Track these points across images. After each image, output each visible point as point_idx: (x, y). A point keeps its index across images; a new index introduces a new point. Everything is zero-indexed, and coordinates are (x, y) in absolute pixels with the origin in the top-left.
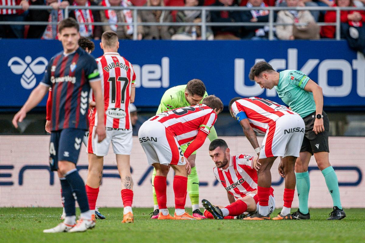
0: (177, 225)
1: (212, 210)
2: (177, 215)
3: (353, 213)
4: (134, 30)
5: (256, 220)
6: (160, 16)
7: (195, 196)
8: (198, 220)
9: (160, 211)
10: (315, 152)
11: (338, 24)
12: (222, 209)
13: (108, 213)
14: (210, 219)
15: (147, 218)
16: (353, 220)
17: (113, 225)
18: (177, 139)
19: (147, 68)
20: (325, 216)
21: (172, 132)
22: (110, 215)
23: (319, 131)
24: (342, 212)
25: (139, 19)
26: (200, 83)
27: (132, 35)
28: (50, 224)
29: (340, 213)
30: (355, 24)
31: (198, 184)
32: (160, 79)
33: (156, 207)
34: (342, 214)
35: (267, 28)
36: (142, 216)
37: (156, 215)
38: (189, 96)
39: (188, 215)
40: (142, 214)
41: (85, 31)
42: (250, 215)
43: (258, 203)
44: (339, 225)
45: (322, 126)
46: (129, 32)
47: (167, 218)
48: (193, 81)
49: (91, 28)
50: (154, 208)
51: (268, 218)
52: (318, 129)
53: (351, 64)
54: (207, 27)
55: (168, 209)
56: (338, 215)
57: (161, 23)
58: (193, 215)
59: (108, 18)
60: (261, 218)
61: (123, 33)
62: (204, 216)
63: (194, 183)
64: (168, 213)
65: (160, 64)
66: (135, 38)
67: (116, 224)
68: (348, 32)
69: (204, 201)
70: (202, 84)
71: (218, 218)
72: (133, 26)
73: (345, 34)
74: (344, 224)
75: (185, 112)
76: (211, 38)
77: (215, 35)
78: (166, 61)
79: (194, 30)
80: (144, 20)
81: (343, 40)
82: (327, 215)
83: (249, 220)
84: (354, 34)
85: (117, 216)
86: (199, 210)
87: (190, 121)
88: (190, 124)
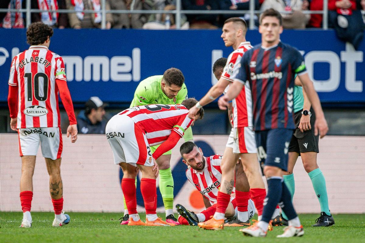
0: (149, 231)
1: (187, 216)
2: (149, 220)
3: (340, 219)
4: (102, 18)
5: (235, 226)
6: (130, 3)
7: (169, 200)
8: (172, 226)
9: (130, 216)
10: (303, 152)
11: (325, 12)
12: (198, 215)
13: (74, 218)
14: (185, 226)
15: (116, 224)
16: (341, 227)
17: (79, 231)
18: (147, 136)
19: (116, 60)
20: (310, 222)
21: (141, 128)
22: (75, 220)
23: (304, 128)
24: (330, 218)
25: (108, 7)
26: (178, 72)
27: (100, 23)
28: (10, 230)
29: (327, 219)
30: (343, 12)
31: (173, 187)
32: (131, 72)
33: (126, 212)
34: (329, 220)
35: (247, 17)
36: (111, 221)
37: (126, 220)
38: (165, 87)
39: (161, 220)
40: (111, 220)
41: (49, 19)
42: (229, 221)
43: (237, 208)
44: (325, 232)
45: (308, 123)
46: (97, 20)
47: (138, 225)
48: (170, 69)
49: (55, 15)
50: (124, 213)
51: (248, 224)
52: (304, 126)
53: (339, 56)
54: (182, 15)
55: (139, 214)
56: (325, 222)
57: (132, 10)
58: (167, 221)
59: (73, 4)
60: (240, 224)
61: (90, 21)
62: (178, 222)
63: (168, 186)
64: (139, 219)
65: (130, 55)
66: (103, 27)
67: (83, 231)
68: (336, 21)
69: (178, 206)
70: (181, 73)
71: (194, 224)
72: (101, 14)
73: (333, 23)
74: (331, 231)
75: (158, 109)
76: (186, 27)
77: (191, 24)
78: (136, 52)
79: (168, 18)
80: (113, 8)
81: (331, 30)
82: (313, 221)
83: (227, 226)
84: (343, 23)
85: (84, 221)
86: (173, 216)
87: (162, 119)
88: (162, 122)
